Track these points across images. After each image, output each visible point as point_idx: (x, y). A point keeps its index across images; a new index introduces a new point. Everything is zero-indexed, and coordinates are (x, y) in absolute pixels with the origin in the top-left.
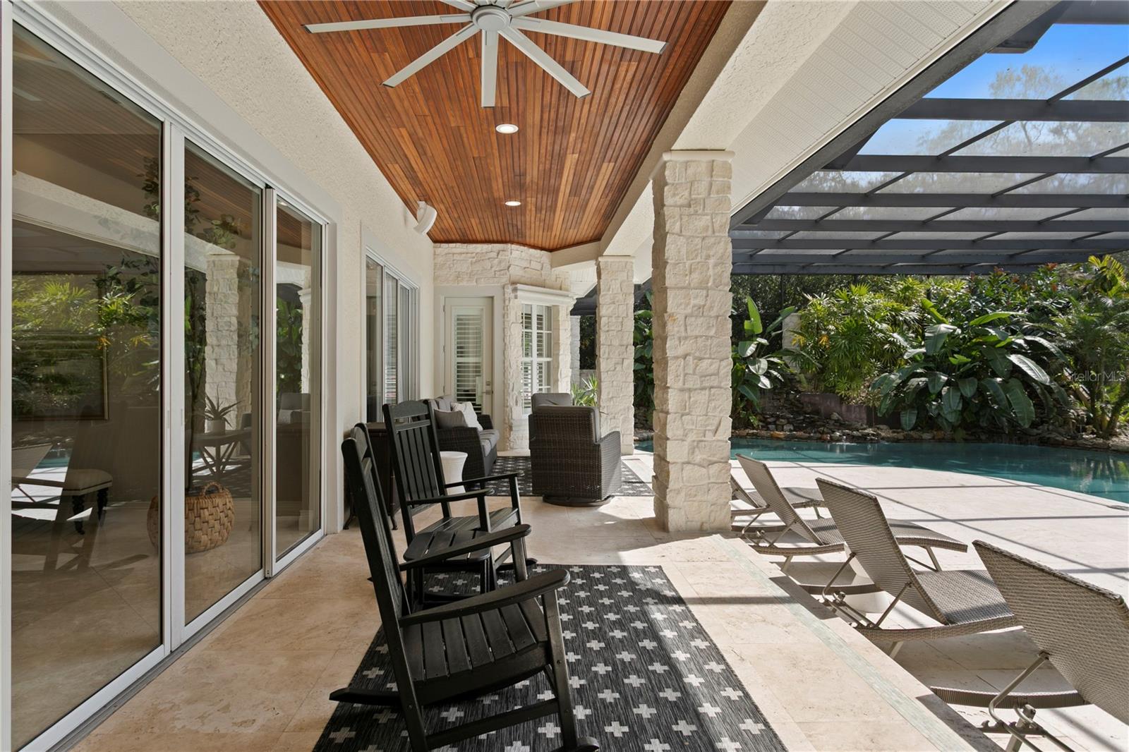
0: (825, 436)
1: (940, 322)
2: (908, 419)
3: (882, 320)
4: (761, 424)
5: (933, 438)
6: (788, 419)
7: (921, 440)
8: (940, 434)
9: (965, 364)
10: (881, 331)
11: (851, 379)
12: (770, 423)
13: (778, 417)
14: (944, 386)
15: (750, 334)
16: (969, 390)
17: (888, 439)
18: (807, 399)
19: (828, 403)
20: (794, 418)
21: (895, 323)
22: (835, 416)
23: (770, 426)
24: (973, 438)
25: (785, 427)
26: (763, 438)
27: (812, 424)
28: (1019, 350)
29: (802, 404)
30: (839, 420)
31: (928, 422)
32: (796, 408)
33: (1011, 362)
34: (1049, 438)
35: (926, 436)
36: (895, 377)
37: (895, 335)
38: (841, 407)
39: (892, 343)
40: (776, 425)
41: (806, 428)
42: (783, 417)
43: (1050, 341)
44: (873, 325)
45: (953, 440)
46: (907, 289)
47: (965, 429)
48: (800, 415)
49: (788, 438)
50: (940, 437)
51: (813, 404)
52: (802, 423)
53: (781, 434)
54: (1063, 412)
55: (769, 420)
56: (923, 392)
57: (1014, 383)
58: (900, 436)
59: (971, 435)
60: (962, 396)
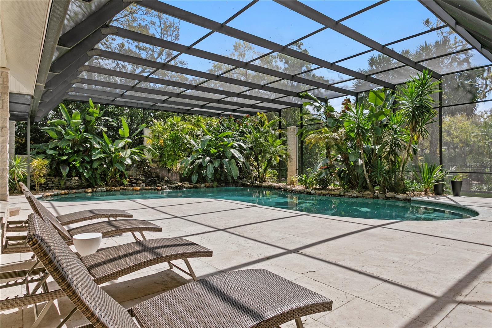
0: (158, 188)
1: (207, 135)
2: (195, 178)
3: (187, 134)
4: (129, 183)
5: (205, 186)
6: (143, 180)
7: (201, 187)
8: (208, 185)
9: (216, 153)
10: (186, 138)
11: (173, 161)
12: (134, 183)
13: (138, 180)
14: (208, 163)
15: (123, 137)
16: (217, 164)
17: (187, 188)
18: (153, 171)
19: (163, 172)
20: (146, 180)
21: (192, 136)
22: (166, 178)
23: (133, 185)
24: (220, 185)
25: (141, 185)
26: (128, 190)
27: (154, 183)
28: (235, 148)
29: (151, 173)
30: (167, 180)
31: (202, 179)
32: (147, 174)
33: (231, 152)
34: (245, 184)
35: (203, 185)
36: (190, 159)
37: (191, 140)
38: (169, 174)
39: (190, 144)
40: (137, 184)
41: (151, 185)
42: (140, 180)
43: (245, 144)
44: (182, 135)
45: (213, 187)
46: (198, 121)
47: (217, 182)
48: (149, 178)
49: (141, 190)
50: (208, 186)
51: (156, 173)
52: (149, 182)
53: (138, 188)
54: (250, 173)
55: (133, 181)
56: (200, 166)
57: (233, 161)
58: (192, 186)
59: (219, 184)
60: (214, 167)
